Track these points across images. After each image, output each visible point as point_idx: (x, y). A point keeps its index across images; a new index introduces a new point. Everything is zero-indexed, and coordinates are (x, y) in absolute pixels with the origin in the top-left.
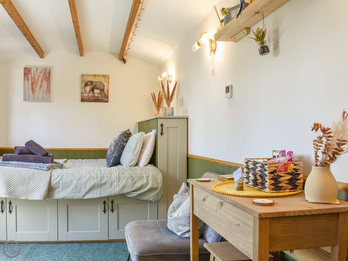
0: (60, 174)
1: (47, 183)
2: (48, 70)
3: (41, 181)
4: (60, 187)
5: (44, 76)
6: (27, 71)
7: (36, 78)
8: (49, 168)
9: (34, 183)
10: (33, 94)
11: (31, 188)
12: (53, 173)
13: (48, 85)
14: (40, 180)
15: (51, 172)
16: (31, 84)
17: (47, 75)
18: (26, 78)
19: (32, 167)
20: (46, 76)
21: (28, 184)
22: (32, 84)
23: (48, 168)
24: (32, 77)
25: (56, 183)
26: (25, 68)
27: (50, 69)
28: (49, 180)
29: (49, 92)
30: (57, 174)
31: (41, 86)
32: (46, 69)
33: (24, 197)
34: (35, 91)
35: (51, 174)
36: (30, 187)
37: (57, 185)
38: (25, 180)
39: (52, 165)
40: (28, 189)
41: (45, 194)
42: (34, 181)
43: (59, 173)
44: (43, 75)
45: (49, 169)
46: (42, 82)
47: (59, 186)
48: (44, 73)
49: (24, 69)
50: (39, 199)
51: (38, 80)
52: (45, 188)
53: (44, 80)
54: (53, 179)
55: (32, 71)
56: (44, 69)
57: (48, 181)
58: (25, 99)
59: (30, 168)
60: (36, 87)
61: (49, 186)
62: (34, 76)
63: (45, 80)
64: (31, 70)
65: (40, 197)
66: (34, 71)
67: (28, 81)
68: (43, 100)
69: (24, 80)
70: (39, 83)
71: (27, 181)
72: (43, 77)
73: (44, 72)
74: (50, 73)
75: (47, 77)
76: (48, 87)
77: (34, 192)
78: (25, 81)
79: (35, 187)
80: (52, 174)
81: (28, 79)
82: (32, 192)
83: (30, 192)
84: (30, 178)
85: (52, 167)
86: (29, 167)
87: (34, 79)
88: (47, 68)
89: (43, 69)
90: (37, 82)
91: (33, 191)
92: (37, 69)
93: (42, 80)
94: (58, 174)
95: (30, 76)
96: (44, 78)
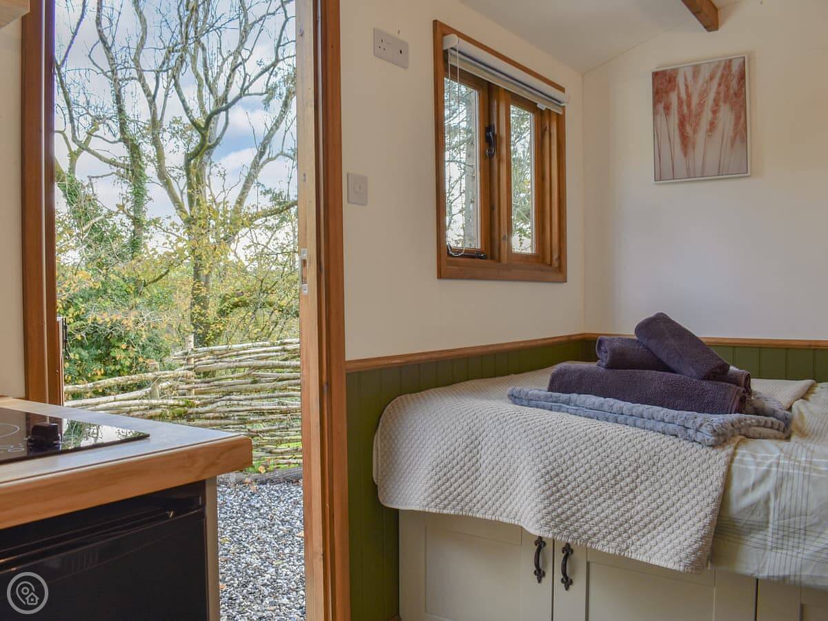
0: (774, 469)
1: (710, 500)
2: (735, 68)
3: (685, 490)
4: (771, 525)
5: (723, 88)
6: (663, 82)
7: (695, 100)
8: (724, 434)
9: (655, 495)
10: (685, 154)
11: (641, 514)
12: (741, 461)
13: (738, 118)
14: (682, 484)
15: (734, 454)
16: (677, 121)
17: (734, 84)
18: (661, 107)
19: (650, 424)
20: (728, 87)
21: (631, 496)
22: (682, 125)
23: (719, 435)
24: (679, 98)
25: (752, 508)
26: (655, 74)
27: (742, 60)
28: (721, 490)
29: (744, 140)
30: (758, 464)
31: (712, 125)
32: (729, 64)
33: (614, 544)
34: (694, 143)
35: (732, 461)
36: (639, 508)
37: (757, 518)
38: (618, 478)
39: (740, 421)
40: (628, 515)
41: (699, 549)
42: (657, 485)
43: (769, 462)
44: (720, 85)
45: (721, 439)
46: (715, 112)
47: (767, 522)
48: (721, 78)
49: (653, 79)
50: (670, 566)
51: (701, 105)
52: (701, 524)
53: (721, 103)
54: (736, 487)
55: (680, 81)
56: (723, 64)
57: (715, 494)
58: (659, 177)
59: (644, 428)
60: (695, 131)
61: (719, 516)
62: (689, 96)
63: (725, 102)
64: (675, 78)
65: (676, 559)
66: (686, 80)
67: (667, 114)
68: (722, 173)
69: (655, 113)
70: (707, 116)
71: (628, 480)
72: (718, 93)
73: (723, 75)
74: (742, 77)
75: (732, 91)
76: (736, 124)
77: (655, 532)
78: (658, 118)
79: (658, 512)
80: (735, 465)
81: (667, 108)
82: (645, 530)
83: (636, 528)
84: (640, 471)
85: (739, 429)
86: (639, 422)
87: (689, 106)
88: (730, 61)
89: (718, 66)
90: (699, 115)
91: (651, 526)
92: (696, 70)
93: (716, 102)
94: (764, 468)
95: (673, 97)
96: (722, 95)
